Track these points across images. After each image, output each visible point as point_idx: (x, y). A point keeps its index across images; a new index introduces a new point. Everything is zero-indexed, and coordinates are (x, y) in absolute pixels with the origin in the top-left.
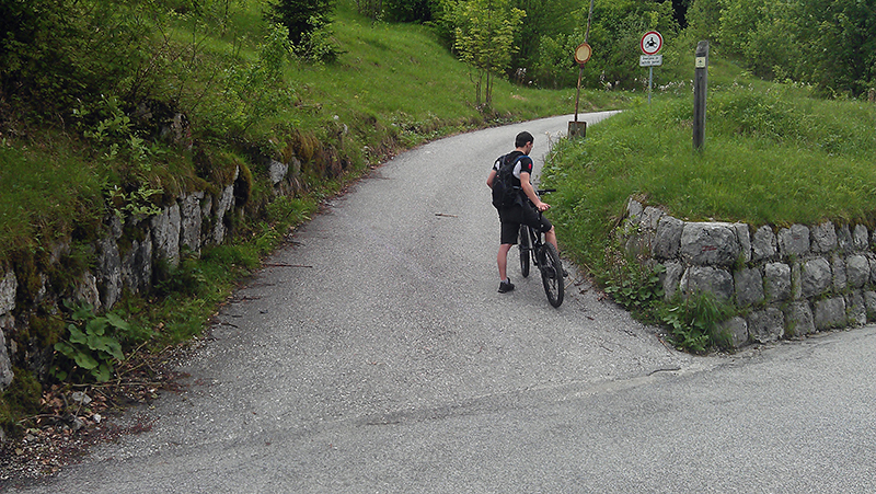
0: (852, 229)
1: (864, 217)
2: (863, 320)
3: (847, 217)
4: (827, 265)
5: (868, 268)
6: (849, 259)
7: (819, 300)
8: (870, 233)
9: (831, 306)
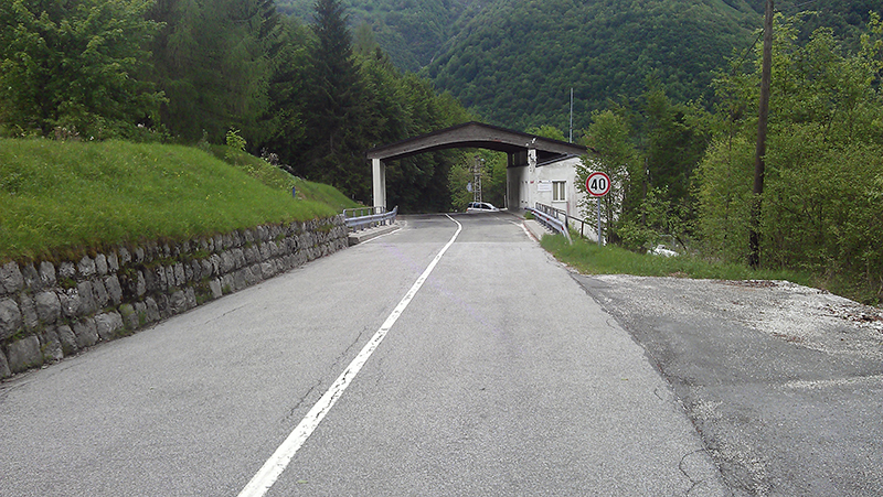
0: (38, 267)
1: (48, 252)
2: (60, 355)
3: (31, 255)
4: (15, 306)
5: (58, 303)
6: (38, 297)
7: (12, 342)
8: (57, 268)
9: (24, 346)
